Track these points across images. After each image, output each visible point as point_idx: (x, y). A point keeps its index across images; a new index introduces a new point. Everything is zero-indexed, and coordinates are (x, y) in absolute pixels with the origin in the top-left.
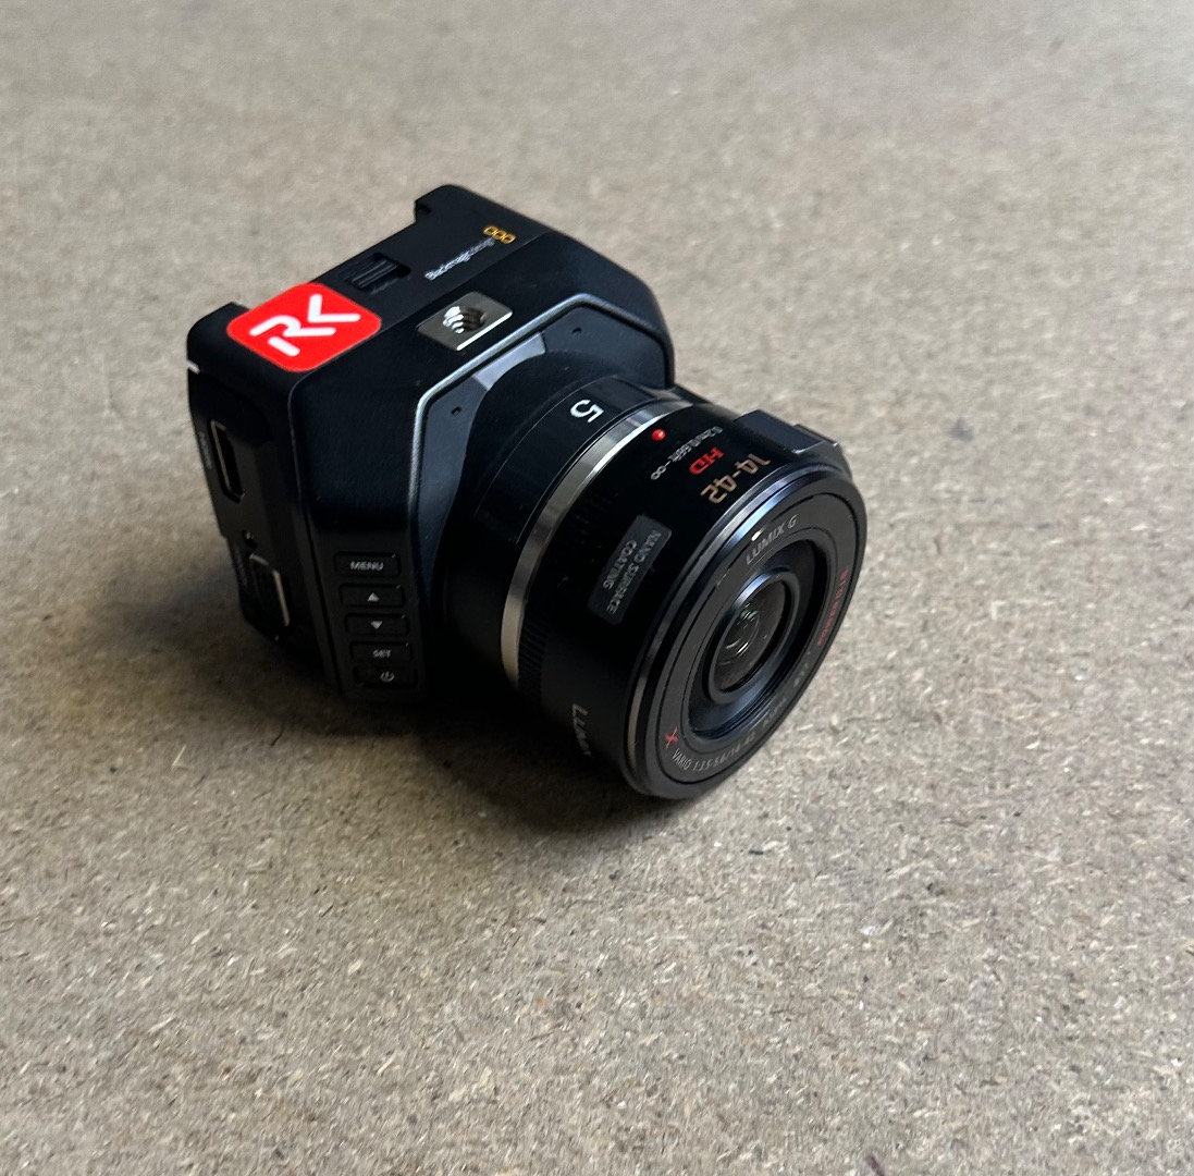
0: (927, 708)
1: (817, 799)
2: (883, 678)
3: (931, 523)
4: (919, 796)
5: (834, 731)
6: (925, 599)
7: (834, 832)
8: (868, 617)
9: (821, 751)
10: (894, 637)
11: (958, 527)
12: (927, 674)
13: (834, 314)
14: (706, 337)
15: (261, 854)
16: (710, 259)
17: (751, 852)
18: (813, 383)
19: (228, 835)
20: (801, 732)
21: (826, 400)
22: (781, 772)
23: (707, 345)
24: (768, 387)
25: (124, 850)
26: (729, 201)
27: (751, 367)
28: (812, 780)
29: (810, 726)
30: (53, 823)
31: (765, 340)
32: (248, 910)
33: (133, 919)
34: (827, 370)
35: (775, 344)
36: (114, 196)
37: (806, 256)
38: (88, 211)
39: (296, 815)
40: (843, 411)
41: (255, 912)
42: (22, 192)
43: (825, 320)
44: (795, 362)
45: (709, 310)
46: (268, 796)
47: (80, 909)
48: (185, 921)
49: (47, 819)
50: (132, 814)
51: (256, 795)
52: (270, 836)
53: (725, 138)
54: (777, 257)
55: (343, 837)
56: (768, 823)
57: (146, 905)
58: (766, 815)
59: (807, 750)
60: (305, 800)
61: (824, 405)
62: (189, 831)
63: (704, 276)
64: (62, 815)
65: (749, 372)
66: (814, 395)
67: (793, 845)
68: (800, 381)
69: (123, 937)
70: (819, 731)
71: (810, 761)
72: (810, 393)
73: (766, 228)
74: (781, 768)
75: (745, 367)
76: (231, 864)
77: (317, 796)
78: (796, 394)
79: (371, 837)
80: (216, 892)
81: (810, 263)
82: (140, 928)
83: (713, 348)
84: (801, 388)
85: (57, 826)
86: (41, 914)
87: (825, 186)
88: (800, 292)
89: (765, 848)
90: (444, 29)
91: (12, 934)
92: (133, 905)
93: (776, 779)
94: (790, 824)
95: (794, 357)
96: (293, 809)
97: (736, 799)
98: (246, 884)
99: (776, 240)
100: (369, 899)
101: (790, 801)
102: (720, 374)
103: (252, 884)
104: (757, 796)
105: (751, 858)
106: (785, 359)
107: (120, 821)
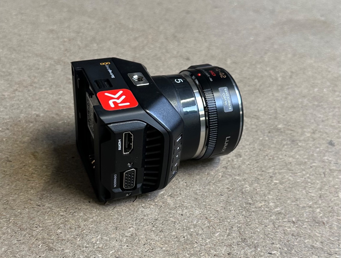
0: (321, 220)
1: (288, 241)
2: (308, 210)
3: (323, 168)
4: (318, 245)
5: (294, 222)
6: (321, 189)
7: (293, 251)
8: (304, 192)
9: (290, 227)
10: (312, 198)
11: (330, 170)
12: (321, 210)
13: (295, 105)
14: (259, 107)
15: (130, 232)
16: (260, 86)
17: (269, 253)
18: (289, 124)
19: (120, 225)
20: (284, 221)
21: (293, 129)
22: (278, 232)
23: (259, 109)
24: (276, 123)
25: (92, 224)
26: (266, 71)
27: (272, 117)
28: (287, 235)
29: (287, 220)
30: (72, 214)
31: (276, 110)
32: (125, 247)
33: (93, 244)
34: (293, 121)
35: (278, 112)
36: (95, 45)
37: (287, 89)
38: (88, 48)
39: (140, 222)
40: (298, 133)
41: (127, 248)
42: (70, 40)
43: (293, 107)
44: (284, 117)
45: (260, 100)
46: (132, 216)
47: (79, 239)
48: (108, 247)
49: (71, 213)
50: (94, 215)
51: (129, 215)
52: (132, 227)
53: (266, 53)
54: (279, 88)
55: (153, 230)
56: (274, 246)
57: (97, 241)
58: (273, 243)
59: (286, 227)
60: (142, 218)
61: (292, 130)
62: (110, 222)
63: (258, 90)
64: (75, 212)
65: (270, 118)
66: (289, 127)
67: (281, 253)
68: (285, 123)
69: (91, 249)
70: (289, 222)
71: (286, 230)
72: (288, 126)
73: (277, 79)
74: (278, 231)
75: (270, 117)
76: (121, 233)
77: (145, 218)
78: (284, 126)
79: (160, 232)
80: (117, 240)
81: (289, 90)
82: (95, 247)
83: (261, 110)
84: (285, 125)
85: (73, 215)
86: (68, 239)
87: (294, 71)
88: (286, 98)
89: (273, 253)
90: (188, 13)
91: (60, 243)
92: (94, 240)
93: (276, 233)
94: (280, 247)
95: (284, 116)
96: (139, 220)
97: (265, 237)
98: (125, 239)
99: (279, 83)
100: (159, 249)
101: (281, 241)
102: (262, 117)
103: (127, 240)
104: (271, 237)
105: (269, 255)
106: (281, 116)
107: (91, 216)
